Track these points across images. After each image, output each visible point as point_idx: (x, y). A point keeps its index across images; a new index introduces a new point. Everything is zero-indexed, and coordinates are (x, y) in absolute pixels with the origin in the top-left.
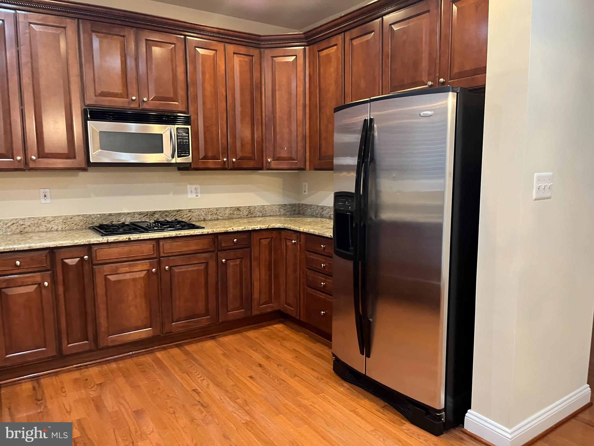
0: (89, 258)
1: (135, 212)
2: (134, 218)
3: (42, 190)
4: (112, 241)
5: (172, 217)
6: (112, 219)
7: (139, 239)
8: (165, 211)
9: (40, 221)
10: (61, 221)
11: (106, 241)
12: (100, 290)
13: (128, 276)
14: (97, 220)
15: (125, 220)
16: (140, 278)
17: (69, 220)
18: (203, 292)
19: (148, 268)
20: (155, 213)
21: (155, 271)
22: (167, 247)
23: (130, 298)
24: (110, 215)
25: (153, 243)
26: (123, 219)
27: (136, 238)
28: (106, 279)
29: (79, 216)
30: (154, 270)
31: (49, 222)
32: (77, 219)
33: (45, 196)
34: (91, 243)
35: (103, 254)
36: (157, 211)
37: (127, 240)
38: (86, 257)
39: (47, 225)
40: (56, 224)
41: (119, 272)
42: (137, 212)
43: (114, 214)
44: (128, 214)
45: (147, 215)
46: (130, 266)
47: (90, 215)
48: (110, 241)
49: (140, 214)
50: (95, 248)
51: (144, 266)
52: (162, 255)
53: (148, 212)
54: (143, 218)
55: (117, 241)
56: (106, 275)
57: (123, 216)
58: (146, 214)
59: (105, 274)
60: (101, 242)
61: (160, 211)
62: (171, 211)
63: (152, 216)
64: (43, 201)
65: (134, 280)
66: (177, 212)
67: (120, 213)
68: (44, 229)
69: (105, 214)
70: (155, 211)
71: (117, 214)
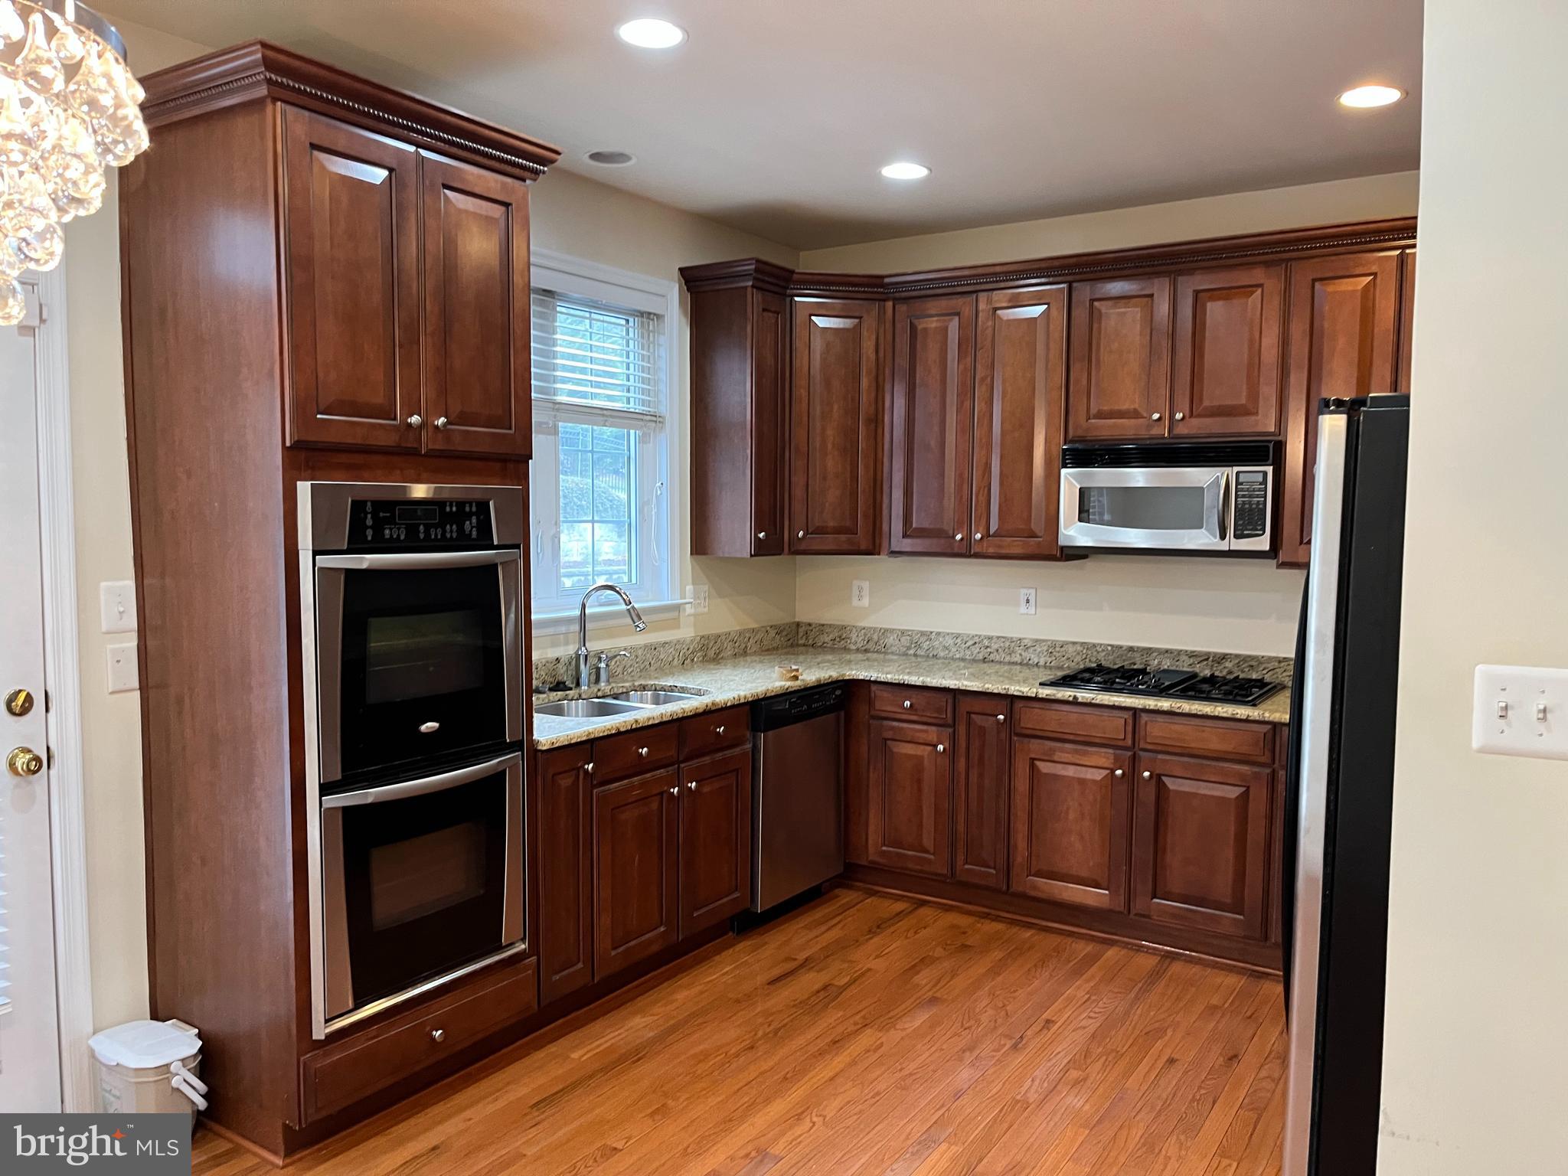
0: (1005, 719)
1: (1181, 651)
2: (1177, 663)
3: (1024, 591)
4: (1044, 696)
5: (1265, 672)
6: (1134, 658)
7: (1093, 701)
8: (1249, 656)
9: (1013, 644)
10: (1045, 648)
11: (1034, 695)
12: (1022, 784)
13: (1070, 771)
14: (1105, 656)
15: (1160, 663)
16: (1094, 781)
17: (1057, 649)
18: (1229, 853)
19: (1112, 766)
20: (1224, 657)
21: (1124, 774)
22: (1156, 731)
23: (1072, 816)
24: (1131, 649)
25: (1126, 716)
26: (1156, 662)
27: (1087, 699)
28: (1033, 766)
29: (1074, 643)
30: (1119, 772)
31: (1027, 648)
32: (1071, 649)
33: (1028, 601)
34: (1009, 693)
35: (1030, 719)
36: (1231, 654)
37: (1071, 699)
38: (1001, 717)
39: (1023, 653)
40: (1037, 652)
41: (1056, 758)
42: (1187, 651)
43: (1138, 648)
44: (1167, 651)
45: (1207, 659)
46: (1076, 752)
47: (1094, 645)
48: (1040, 696)
49: (1192, 655)
50: (1019, 705)
51: (1103, 757)
52: (1142, 745)
53: (1210, 653)
54: (1198, 666)
55: (1053, 697)
56: (1033, 759)
57: (1155, 654)
58: (1205, 657)
59: (1033, 756)
60: (1025, 694)
61: (1237, 656)
62: (1263, 657)
63: (1219, 663)
64: (1023, 609)
65: (1082, 782)
66: (1280, 662)
67: (1150, 649)
68: (1018, 659)
69: (1121, 647)
70: (1227, 655)
71: (1145, 649)
